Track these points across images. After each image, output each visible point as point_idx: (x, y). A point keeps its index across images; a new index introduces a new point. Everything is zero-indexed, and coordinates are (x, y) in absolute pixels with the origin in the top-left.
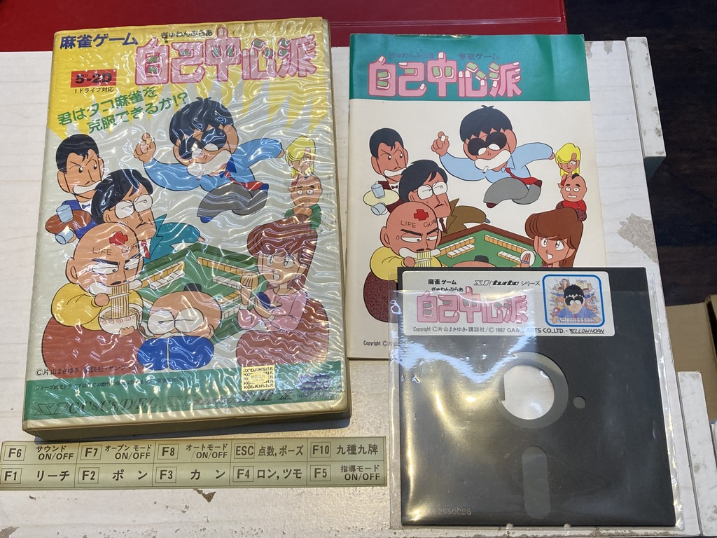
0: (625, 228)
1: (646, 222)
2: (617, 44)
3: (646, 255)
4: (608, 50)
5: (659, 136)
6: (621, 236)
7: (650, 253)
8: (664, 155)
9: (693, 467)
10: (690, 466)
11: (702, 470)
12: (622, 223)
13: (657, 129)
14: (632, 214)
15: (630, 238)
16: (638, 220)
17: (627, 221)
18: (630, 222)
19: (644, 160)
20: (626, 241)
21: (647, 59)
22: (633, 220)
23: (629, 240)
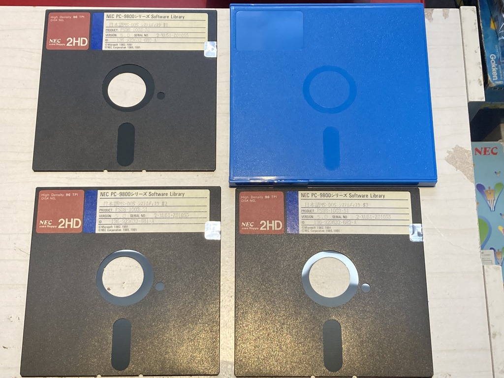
0: (451, 156)
1: (467, 151)
2: (453, 11)
3: (465, 177)
4: (446, 16)
5: (481, 85)
6: (448, 162)
7: (468, 175)
8: (484, 100)
9: (492, 334)
10: (490, 334)
11: (497, 337)
12: (449, 152)
13: (479, 80)
14: (457, 145)
15: (454, 163)
16: (461, 150)
17: (452, 150)
18: (454, 152)
19: (468, 104)
20: (451, 166)
21: (475, 24)
22: (457, 149)
23: (453, 165)
